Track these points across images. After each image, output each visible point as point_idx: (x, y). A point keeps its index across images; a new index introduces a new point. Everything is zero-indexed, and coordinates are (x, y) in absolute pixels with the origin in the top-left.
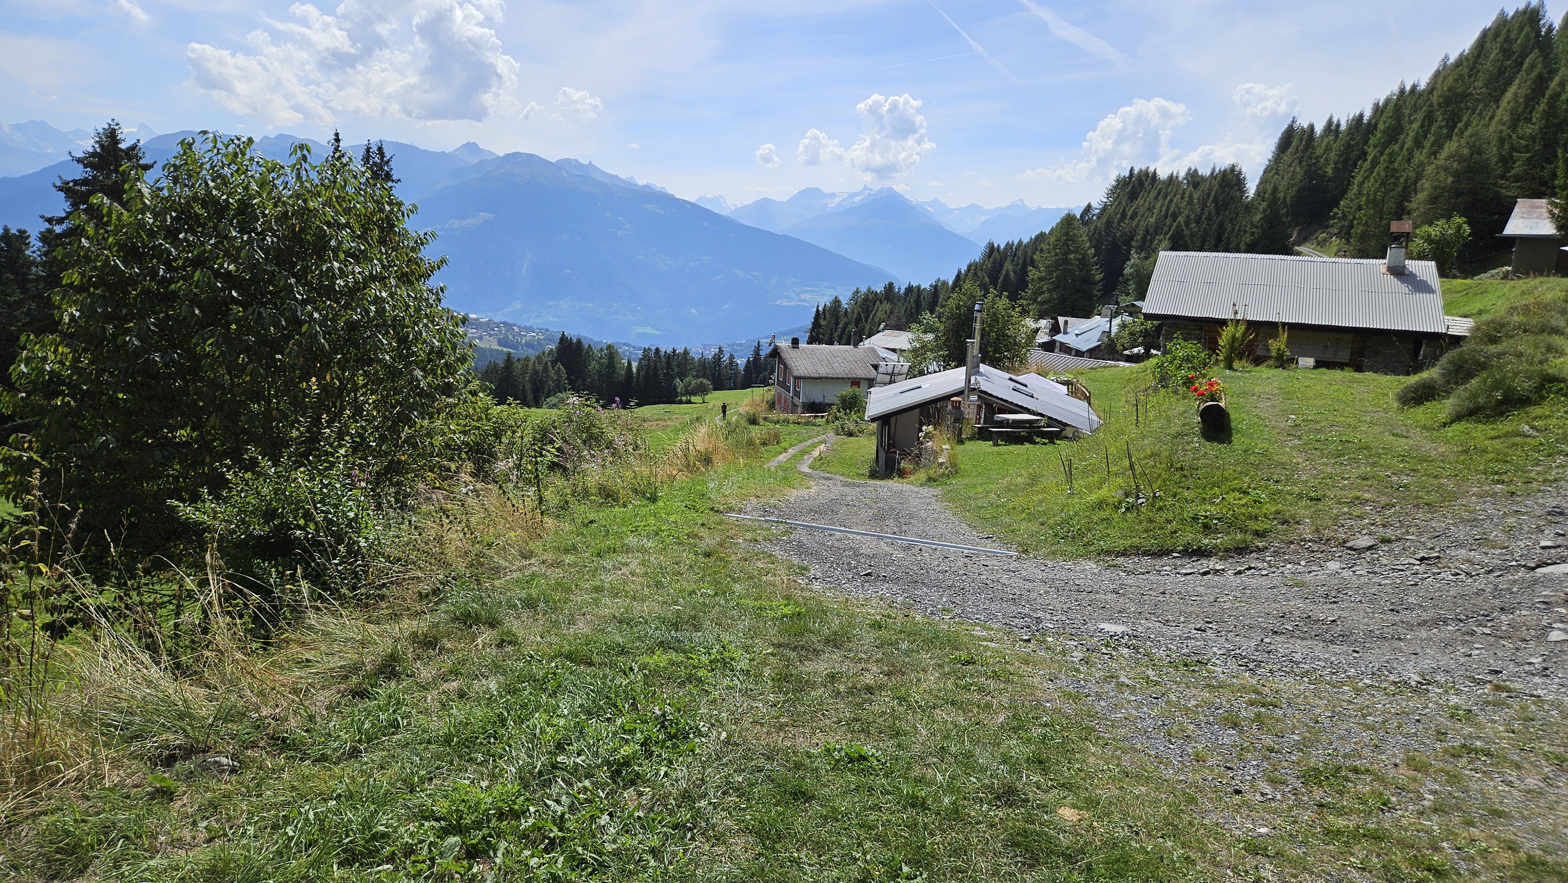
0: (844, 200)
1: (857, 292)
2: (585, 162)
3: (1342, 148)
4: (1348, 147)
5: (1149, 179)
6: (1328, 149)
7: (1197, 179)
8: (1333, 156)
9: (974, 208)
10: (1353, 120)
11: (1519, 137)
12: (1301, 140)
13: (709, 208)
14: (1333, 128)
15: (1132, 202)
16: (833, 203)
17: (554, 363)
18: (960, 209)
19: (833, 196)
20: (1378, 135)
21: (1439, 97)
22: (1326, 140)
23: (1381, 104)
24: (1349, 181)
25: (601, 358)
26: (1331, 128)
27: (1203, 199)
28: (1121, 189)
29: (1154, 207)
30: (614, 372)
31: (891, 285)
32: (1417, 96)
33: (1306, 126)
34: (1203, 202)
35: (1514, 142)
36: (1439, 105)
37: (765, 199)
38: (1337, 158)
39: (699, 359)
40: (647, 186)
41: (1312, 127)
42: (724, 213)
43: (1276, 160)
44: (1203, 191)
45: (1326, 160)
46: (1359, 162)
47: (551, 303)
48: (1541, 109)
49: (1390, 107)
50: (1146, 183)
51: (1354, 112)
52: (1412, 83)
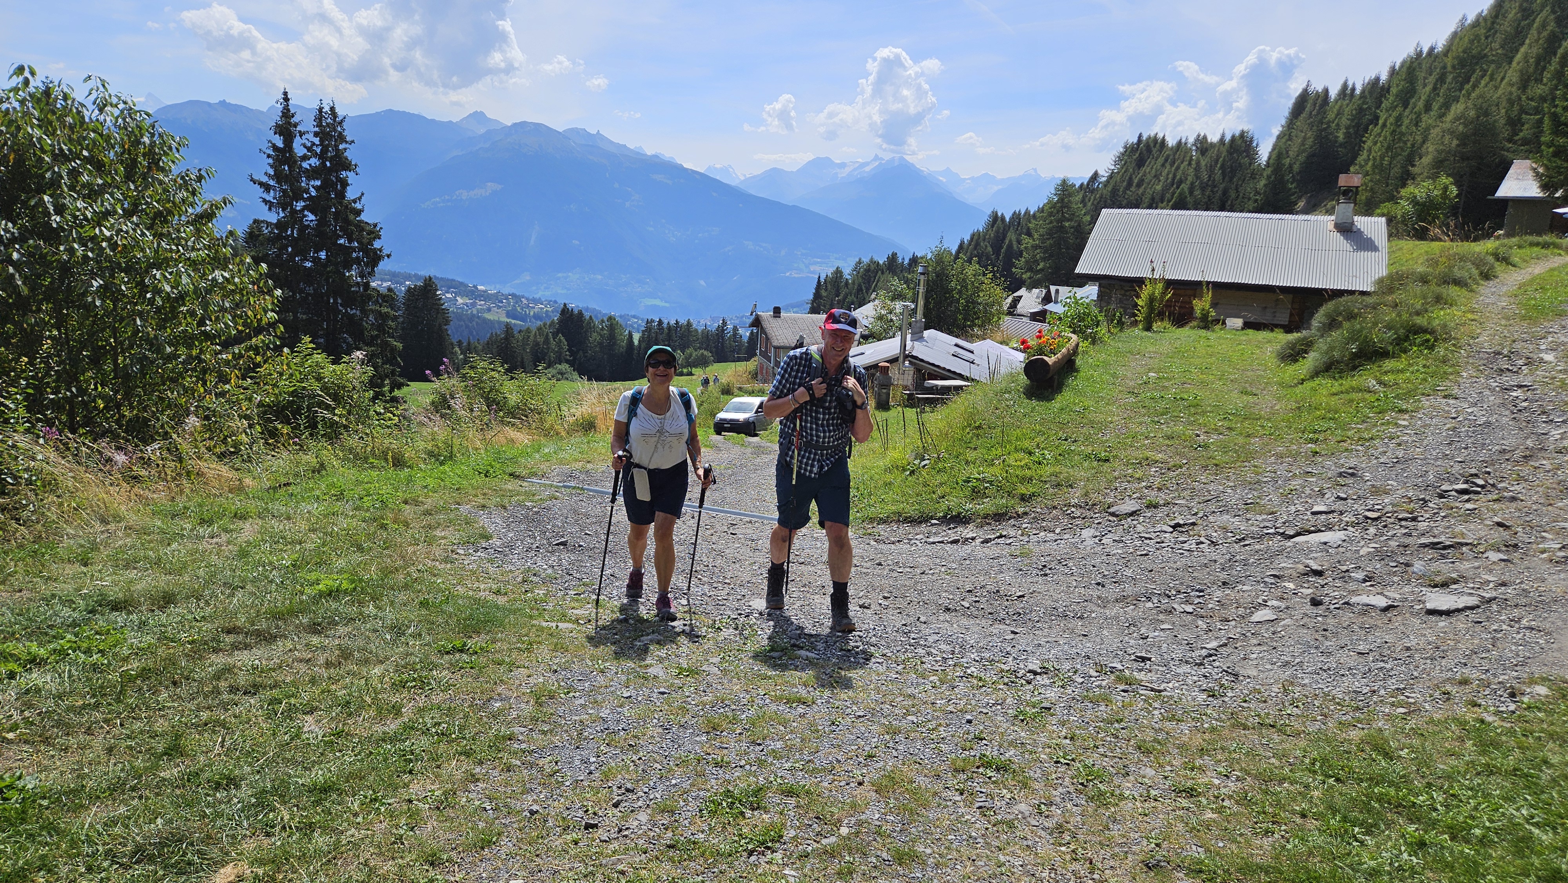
0: (855, 170)
1: (860, 262)
2: (593, 131)
3: (1354, 112)
4: (1360, 110)
5: (1158, 145)
6: (1339, 114)
7: (1205, 145)
8: (1345, 121)
9: (987, 178)
10: (1369, 83)
11: (1528, 98)
12: (1315, 104)
13: (718, 178)
14: (1348, 92)
15: (1139, 168)
16: (843, 173)
17: (555, 335)
18: (972, 178)
19: (843, 165)
20: (1391, 98)
21: (1454, 58)
22: (1339, 103)
23: (1397, 67)
24: (1360, 146)
25: (602, 329)
26: (1346, 92)
27: (1211, 166)
28: (1129, 156)
29: (1161, 174)
30: (615, 344)
31: (894, 255)
32: (1433, 57)
33: (1320, 91)
34: (1211, 169)
35: (1523, 103)
36: (1453, 67)
37: (774, 170)
38: (1349, 122)
39: (702, 331)
40: (656, 156)
41: (1326, 91)
42: (733, 183)
43: (1288, 126)
44: (1211, 157)
45: (1338, 125)
46: (1370, 127)
47: (560, 275)
48: (1553, 68)
49: (1404, 69)
50: (1154, 150)
51: (1369, 76)
52: (1429, 45)
